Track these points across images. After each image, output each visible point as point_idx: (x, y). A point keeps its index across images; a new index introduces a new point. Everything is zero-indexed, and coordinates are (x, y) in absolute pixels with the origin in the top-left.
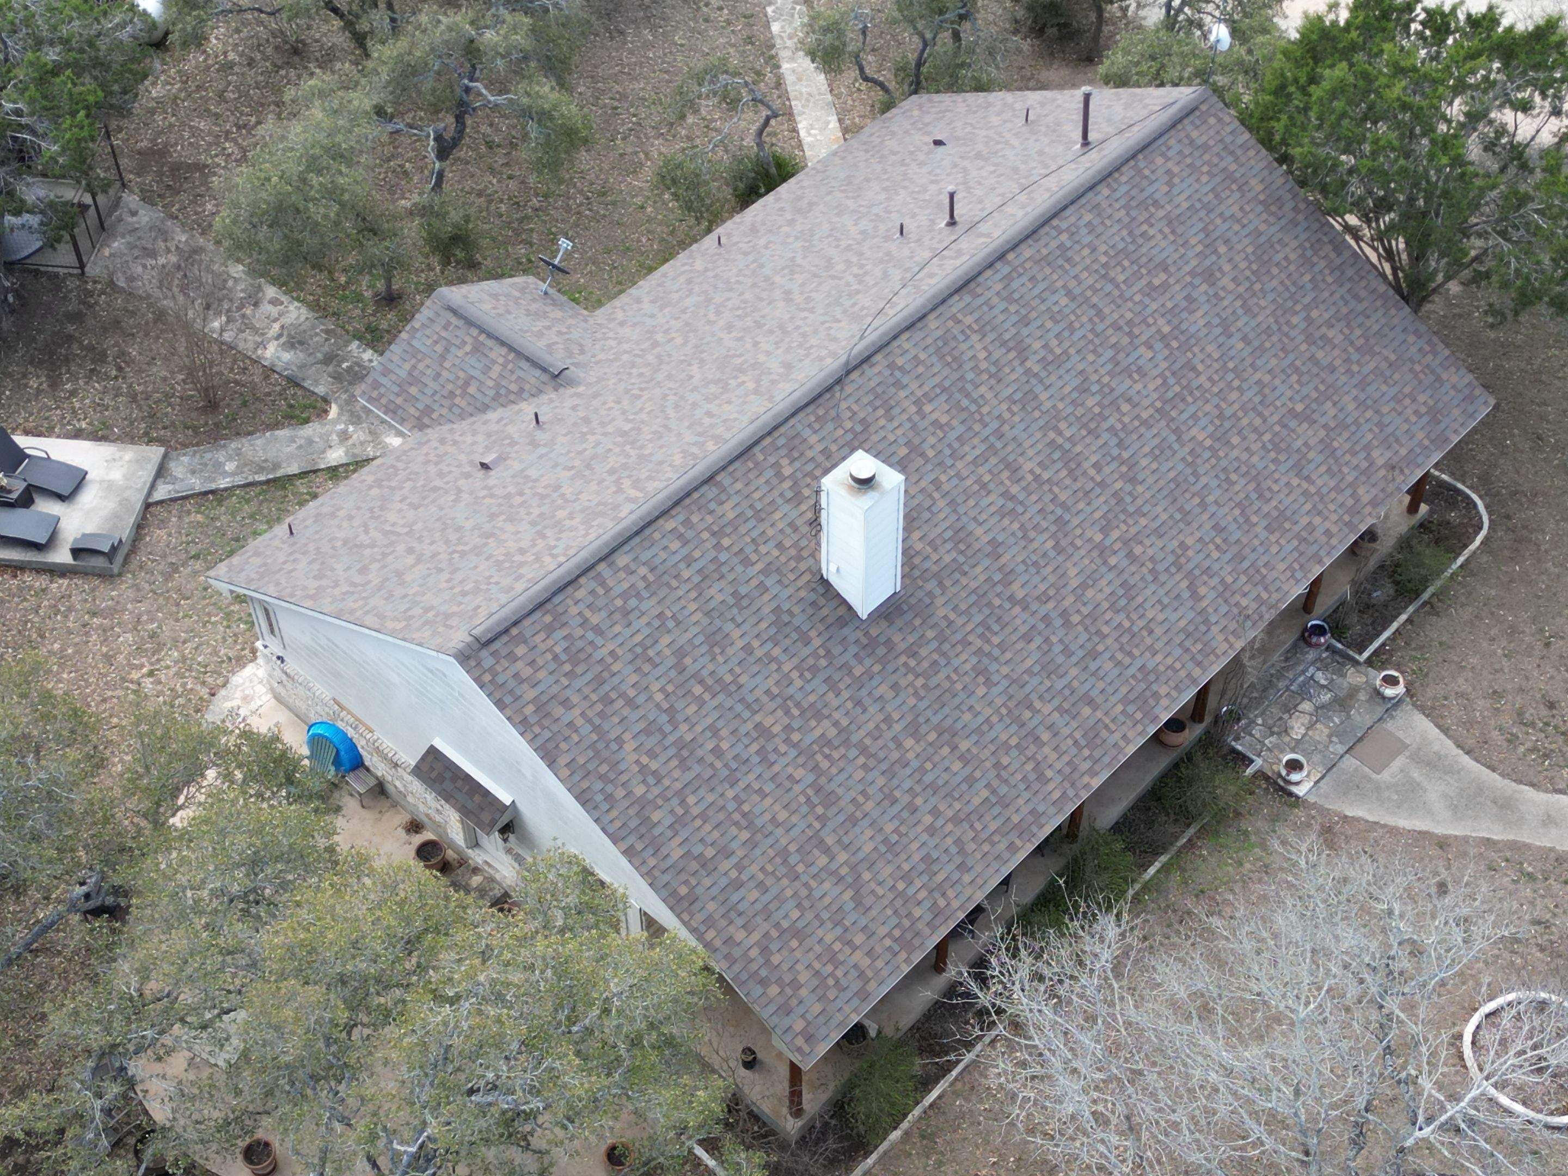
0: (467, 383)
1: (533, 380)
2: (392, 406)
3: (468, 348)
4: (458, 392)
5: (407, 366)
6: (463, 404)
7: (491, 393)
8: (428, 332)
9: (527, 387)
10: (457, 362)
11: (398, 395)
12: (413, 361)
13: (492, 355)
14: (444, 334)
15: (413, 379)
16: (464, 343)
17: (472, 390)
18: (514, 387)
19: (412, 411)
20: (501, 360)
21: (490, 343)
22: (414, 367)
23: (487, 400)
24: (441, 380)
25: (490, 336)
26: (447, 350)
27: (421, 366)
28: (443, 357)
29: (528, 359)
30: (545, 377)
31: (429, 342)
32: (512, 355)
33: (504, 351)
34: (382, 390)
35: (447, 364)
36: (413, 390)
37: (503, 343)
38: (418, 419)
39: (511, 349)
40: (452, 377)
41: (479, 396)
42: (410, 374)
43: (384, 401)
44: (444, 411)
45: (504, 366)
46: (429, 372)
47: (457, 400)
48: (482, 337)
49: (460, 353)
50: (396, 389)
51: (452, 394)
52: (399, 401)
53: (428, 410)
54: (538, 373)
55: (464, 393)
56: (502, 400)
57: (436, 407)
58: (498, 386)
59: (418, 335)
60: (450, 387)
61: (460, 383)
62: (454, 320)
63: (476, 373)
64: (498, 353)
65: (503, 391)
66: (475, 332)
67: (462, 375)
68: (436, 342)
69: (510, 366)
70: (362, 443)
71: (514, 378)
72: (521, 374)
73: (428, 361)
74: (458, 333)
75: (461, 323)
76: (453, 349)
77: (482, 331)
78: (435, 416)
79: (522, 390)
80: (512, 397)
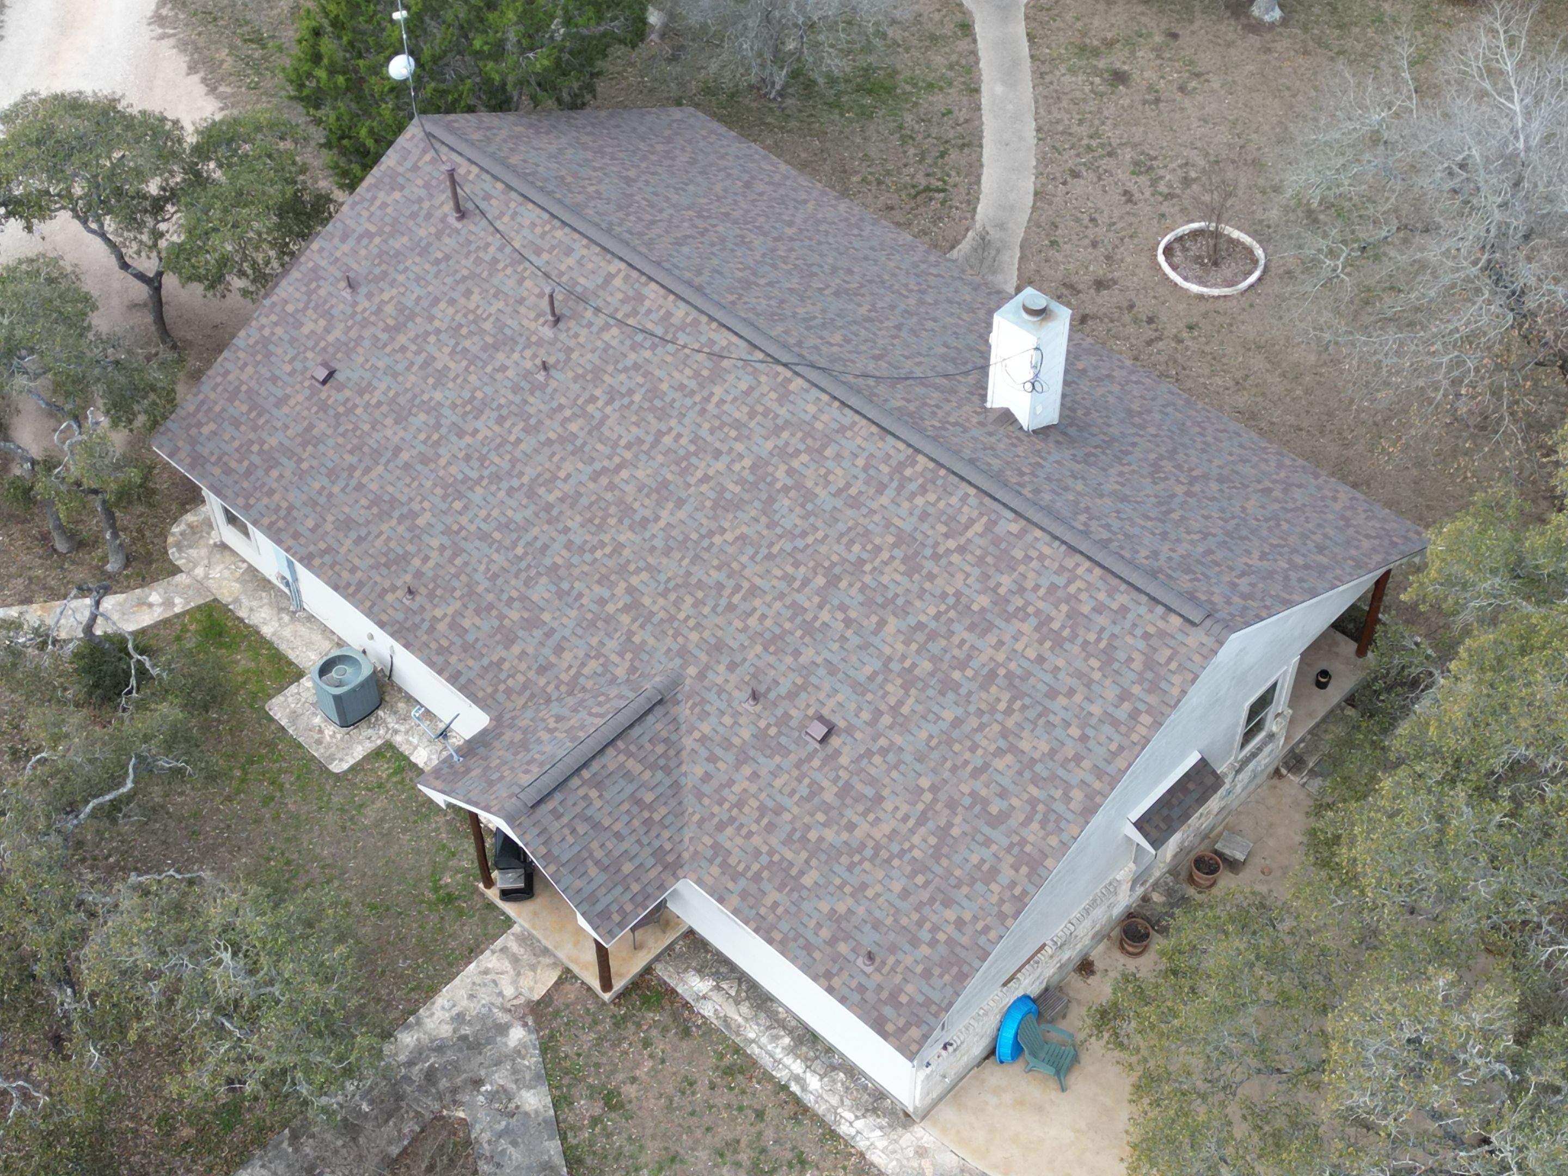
0: (639, 802)
1: (659, 726)
2: (639, 899)
3: (594, 794)
4: (646, 814)
5: (593, 871)
6: (663, 811)
7: (660, 775)
8: (557, 838)
9: (664, 734)
10: (608, 809)
11: (628, 888)
12: (589, 863)
13: (612, 767)
14: (565, 820)
15: (610, 867)
16: (586, 797)
17: (649, 798)
18: (660, 749)
19: (653, 874)
20: (622, 758)
21: (595, 766)
22: (597, 863)
23: (668, 781)
24: (625, 832)
25: (585, 765)
26: (588, 819)
27: (599, 854)
28: (596, 826)
29: (631, 726)
30: (659, 711)
31: (570, 839)
32: (620, 743)
33: (611, 752)
34: (614, 908)
35: (606, 822)
36: (627, 868)
37: (602, 751)
38: (665, 868)
39: (612, 743)
40: (626, 818)
41: (660, 790)
42: (605, 869)
43: (629, 907)
44: (666, 834)
45: (630, 755)
46: (609, 845)
47: (657, 817)
48: (586, 774)
49: (598, 804)
50: (620, 889)
51: (648, 822)
52: (635, 888)
53: (659, 854)
54: (650, 719)
55: (651, 807)
56: (672, 764)
57: (657, 844)
58: (653, 767)
59: (556, 851)
60: (636, 823)
61: (635, 810)
62: (550, 805)
63: (630, 789)
64: (611, 759)
65: (662, 762)
66: (576, 782)
67: (626, 806)
68: (574, 831)
69: (633, 748)
70: (515, 1071)
71: (648, 746)
72: (646, 737)
73: (595, 845)
74: (570, 802)
75: (558, 797)
76: (589, 812)
77: (577, 772)
78: (668, 846)
79: (666, 741)
80: (672, 753)
